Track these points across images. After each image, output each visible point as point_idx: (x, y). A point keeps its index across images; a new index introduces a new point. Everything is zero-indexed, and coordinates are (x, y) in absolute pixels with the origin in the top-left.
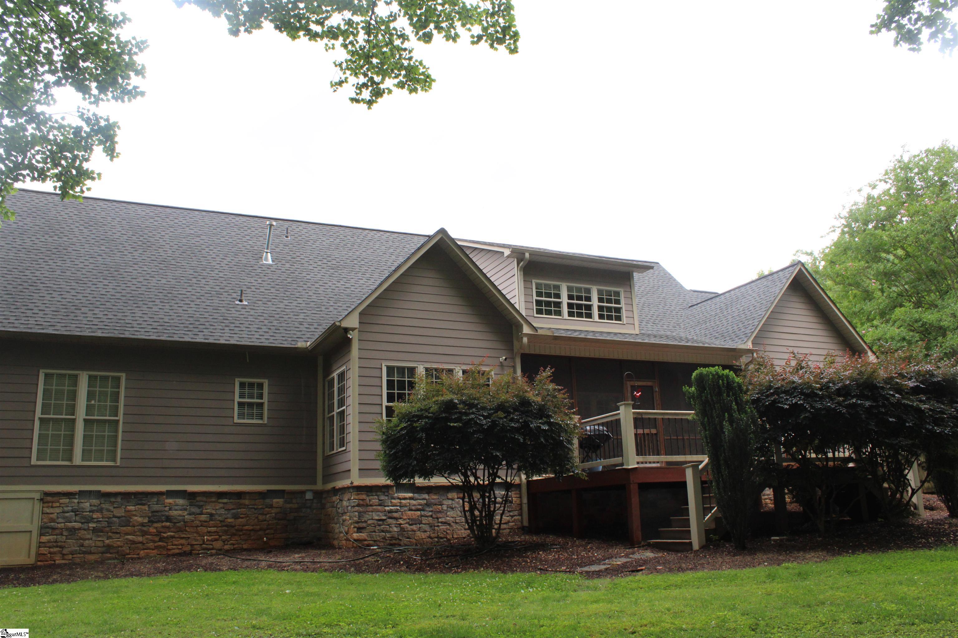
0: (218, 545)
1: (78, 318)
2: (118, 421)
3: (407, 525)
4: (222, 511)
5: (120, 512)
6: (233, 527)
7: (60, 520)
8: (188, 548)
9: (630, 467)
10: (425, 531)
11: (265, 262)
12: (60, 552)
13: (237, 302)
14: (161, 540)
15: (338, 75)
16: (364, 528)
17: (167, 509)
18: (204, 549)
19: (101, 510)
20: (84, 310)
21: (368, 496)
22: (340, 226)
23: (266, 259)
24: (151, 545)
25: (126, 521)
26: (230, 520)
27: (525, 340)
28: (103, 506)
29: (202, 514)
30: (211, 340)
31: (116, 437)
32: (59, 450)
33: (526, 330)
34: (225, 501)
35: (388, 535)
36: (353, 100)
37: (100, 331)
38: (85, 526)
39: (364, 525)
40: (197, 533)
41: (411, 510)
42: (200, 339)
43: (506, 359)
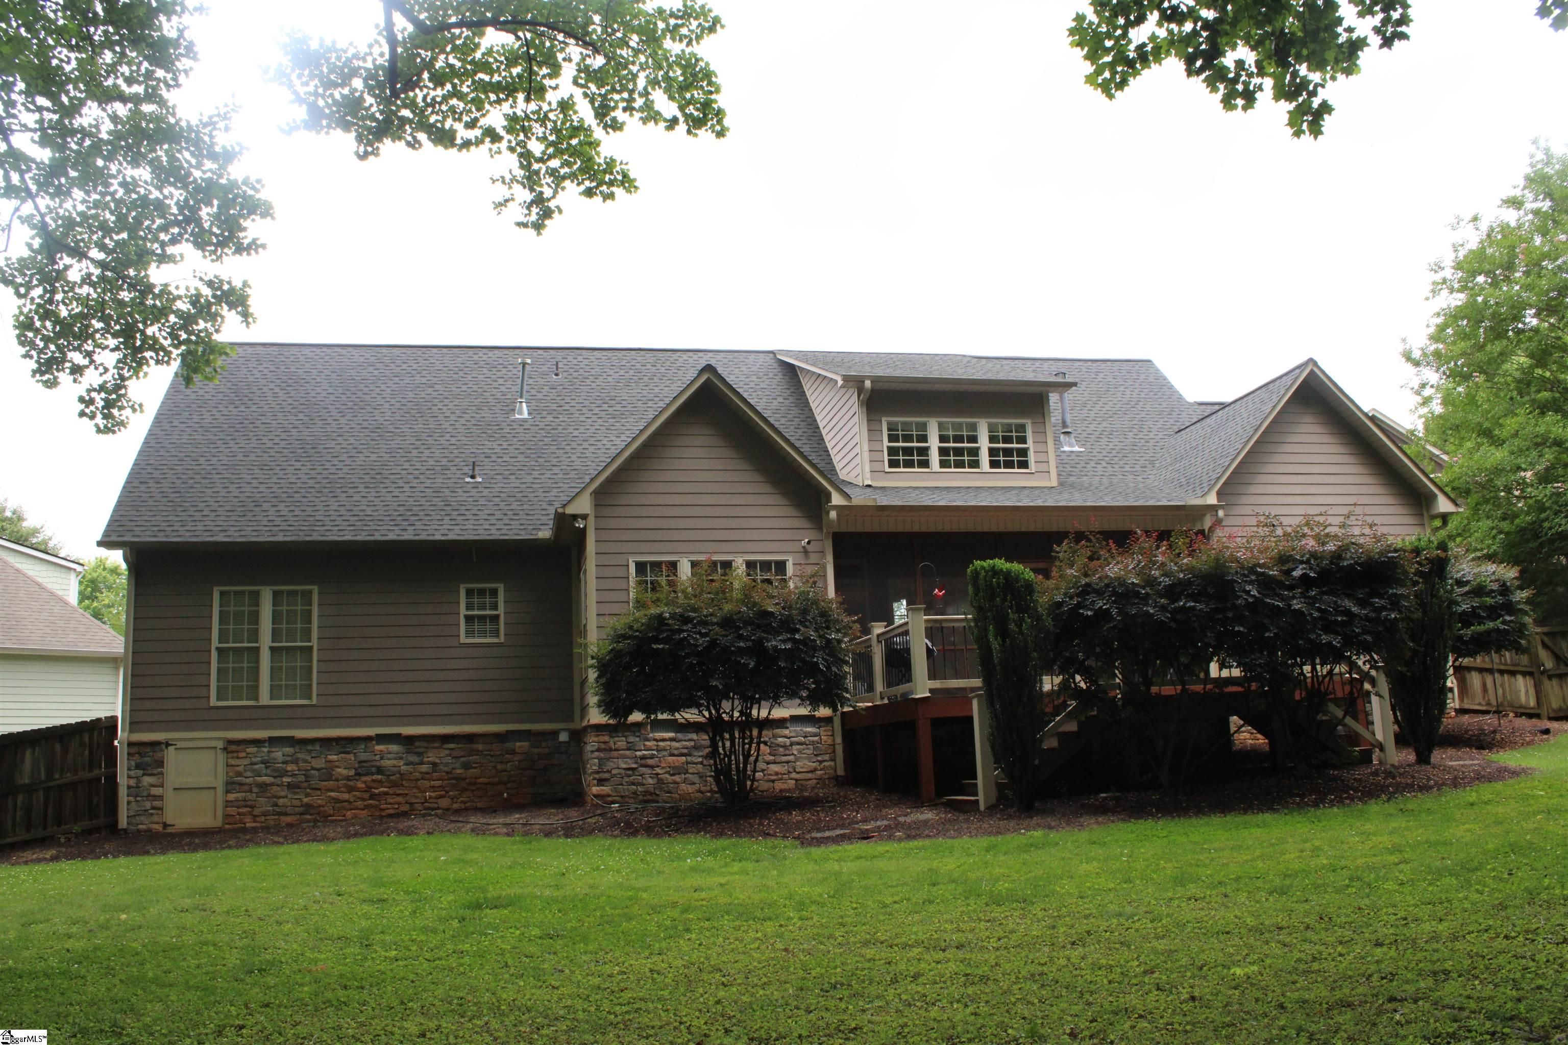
0: (445, 803)
1: (257, 518)
2: (311, 648)
3: (667, 776)
4: (448, 760)
5: (319, 763)
6: (464, 779)
7: (248, 774)
8: (406, 808)
9: (917, 696)
10: (694, 784)
11: (517, 416)
12: (250, 813)
13: (468, 480)
14: (372, 797)
15: (502, 192)
16: (606, 780)
17: (378, 757)
18: (426, 809)
19: (296, 762)
20: (266, 506)
21: (611, 737)
22: (640, 349)
23: (521, 413)
24: (360, 804)
25: (327, 774)
26: (458, 771)
27: (833, 514)
28: (299, 755)
29: (422, 763)
30: (423, 537)
31: (311, 667)
32: (242, 687)
33: (837, 500)
34: (452, 746)
35: (640, 789)
36: (520, 224)
37: (282, 534)
38: (278, 781)
39: (607, 775)
40: (418, 788)
41: (673, 755)
42: (408, 536)
43: (809, 543)
